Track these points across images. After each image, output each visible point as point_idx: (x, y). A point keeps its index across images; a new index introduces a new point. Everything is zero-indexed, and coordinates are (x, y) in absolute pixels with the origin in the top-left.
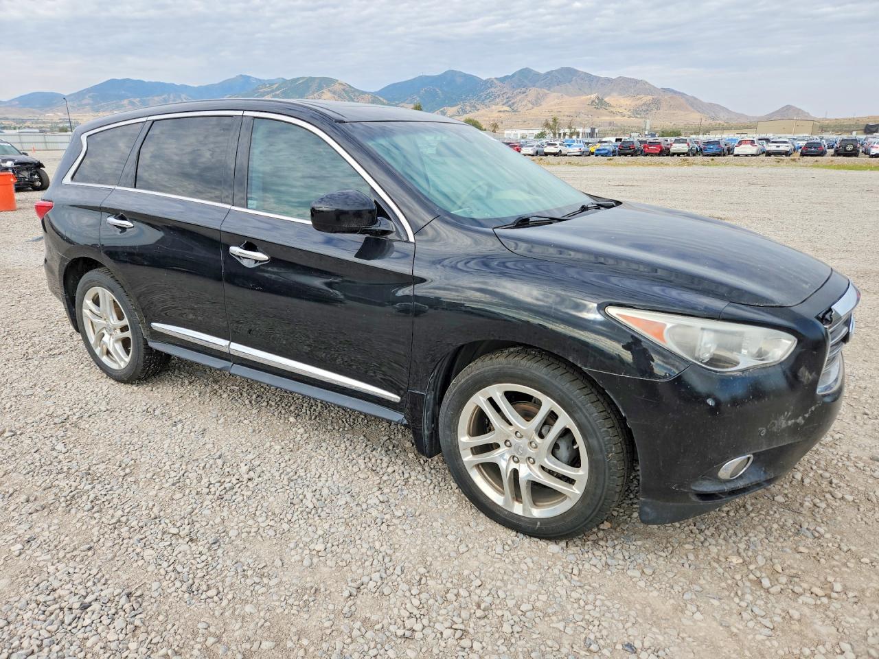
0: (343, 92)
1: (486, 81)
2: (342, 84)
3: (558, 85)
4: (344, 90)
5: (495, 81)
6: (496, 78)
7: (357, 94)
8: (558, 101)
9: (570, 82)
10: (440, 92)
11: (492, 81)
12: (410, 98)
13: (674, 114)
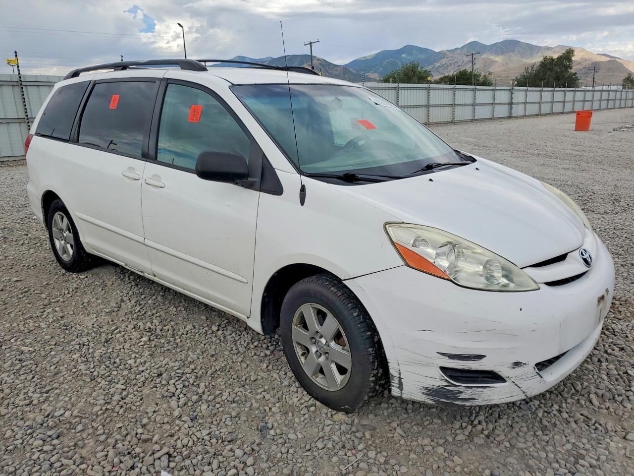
0: (320, 66)
1: (440, 53)
2: (317, 59)
3: (502, 54)
4: (320, 64)
5: (447, 52)
6: (447, 50)
7: (331, 67)
8: (504, 68)
9: (513, 52)
10: (399, 63)
11: (445, 53)
12: (374, 69)
13: (613, 76)
